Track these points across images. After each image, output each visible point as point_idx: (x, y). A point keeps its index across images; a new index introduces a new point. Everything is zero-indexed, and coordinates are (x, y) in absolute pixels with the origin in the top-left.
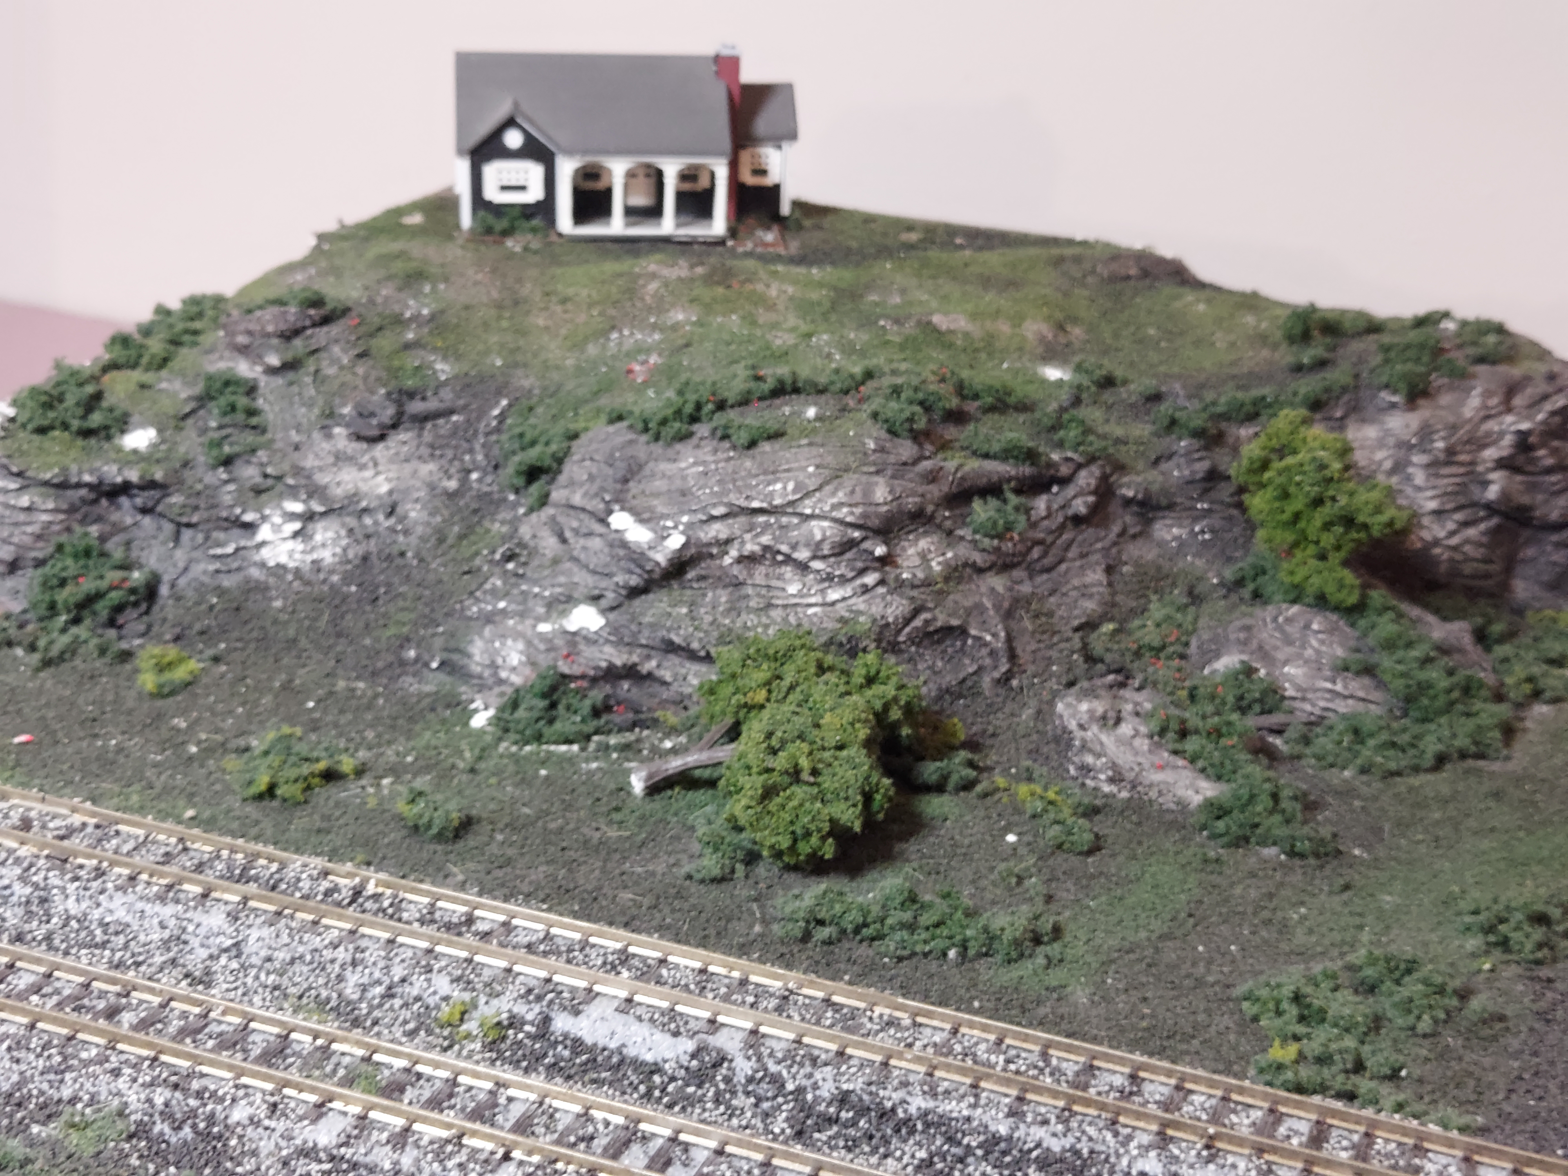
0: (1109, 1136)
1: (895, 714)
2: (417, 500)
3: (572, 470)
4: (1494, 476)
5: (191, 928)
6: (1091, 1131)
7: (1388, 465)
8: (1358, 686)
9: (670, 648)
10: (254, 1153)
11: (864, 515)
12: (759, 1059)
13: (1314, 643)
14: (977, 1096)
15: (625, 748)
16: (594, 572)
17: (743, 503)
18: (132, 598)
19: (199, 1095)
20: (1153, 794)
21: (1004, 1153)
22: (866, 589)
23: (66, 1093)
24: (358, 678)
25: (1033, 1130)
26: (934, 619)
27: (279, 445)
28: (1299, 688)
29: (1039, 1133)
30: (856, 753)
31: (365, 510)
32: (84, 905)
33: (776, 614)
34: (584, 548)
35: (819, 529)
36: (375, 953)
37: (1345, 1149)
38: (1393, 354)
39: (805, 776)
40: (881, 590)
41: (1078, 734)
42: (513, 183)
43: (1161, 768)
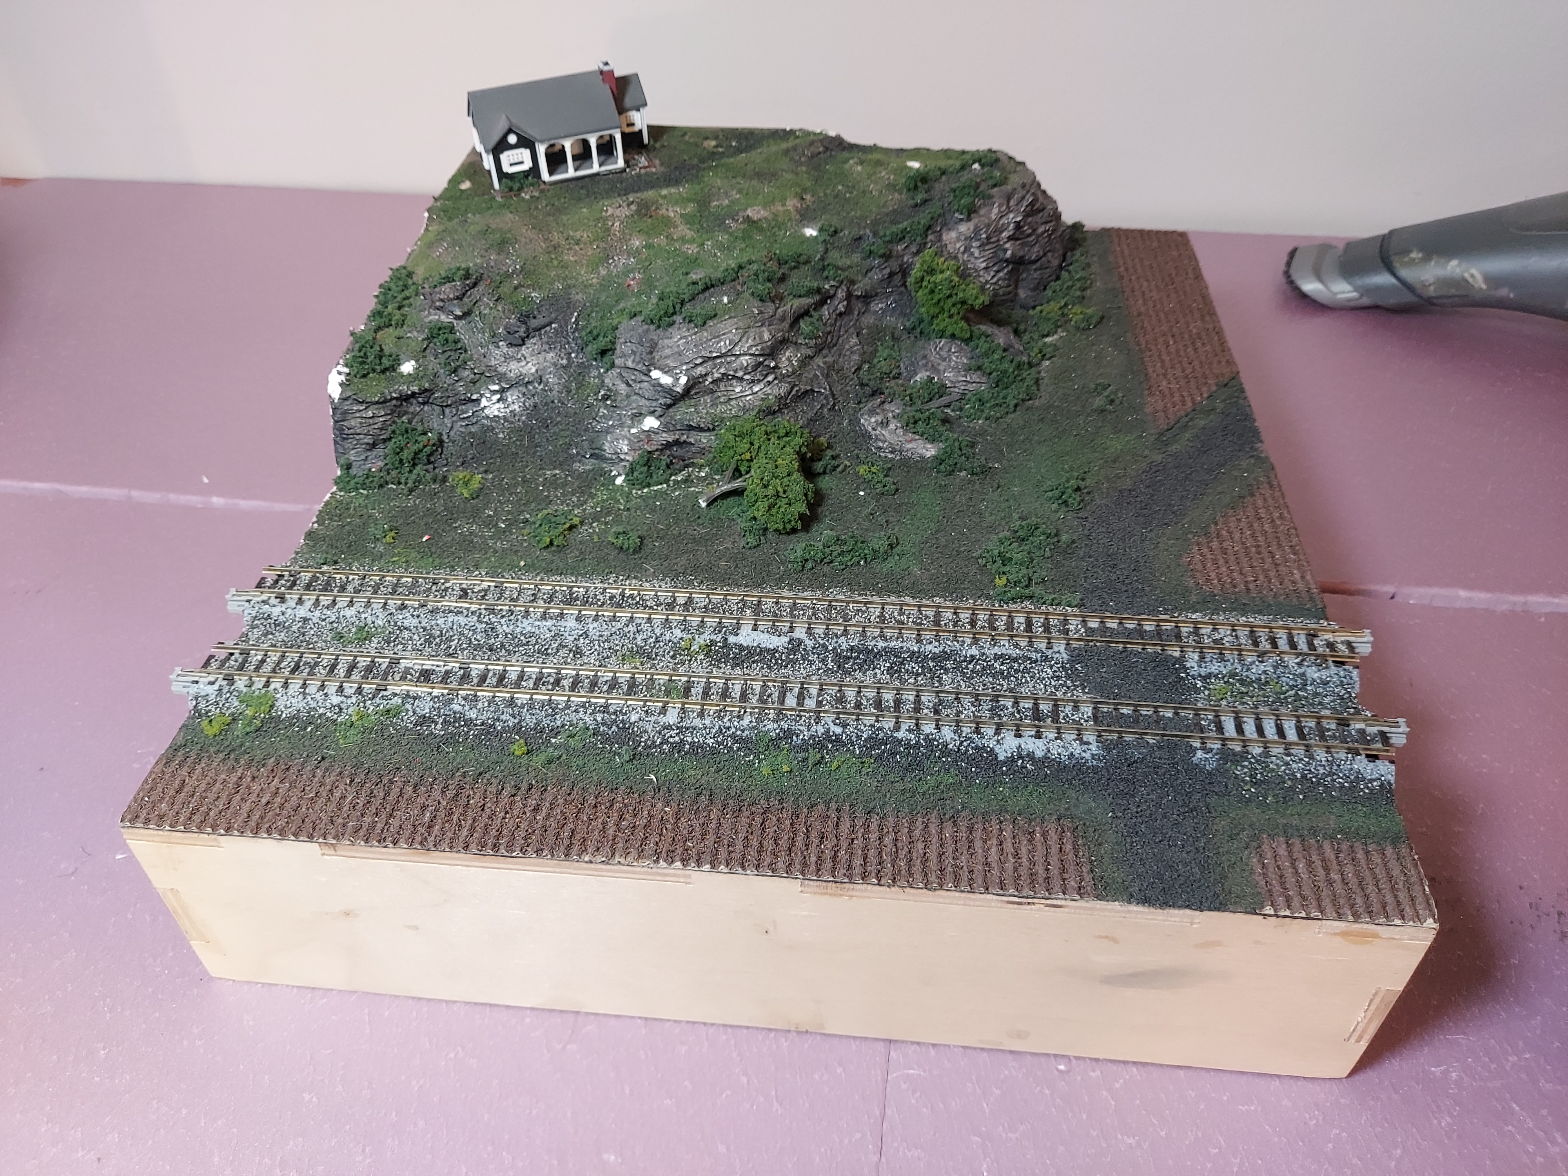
0: (956, 643)
1: (804, 449)
2: (550, 373)
3: (620, 348)
4: (1008, 245)
5: (562, 629)
6: (949, 643)
7: (962, 249)
8: (975, 377)
9: (690, 428)
10: (646, 731)
11: (762, 349)
12: (815, 638)
13: (954, 359)
14: (902, 637)
15: (686, 481)
16: (648, 399)
17: (708, 355)
18: (434, 448)
19: (615, 713)
20: (909, 455)
21: (918, 657)
22: (769, 383)
23: (559, 723)
24: (555, 468)
25: (927, 646)
26: (800, 389)
27: (475, 356)
28: (952, 382)
29: (929, 647)
30: (796, 476)
31: (528, 382)
32: (511, 627)
33: (733, 403)
34: (640, 388)
35: (745, 360)
36: (645, 626)
37: (1040, 627)
38: (957, 193)
39: (781, 494)
40: (776, 382)
41: (873, 433)
42: (516, 161)
43: (910, 441)
